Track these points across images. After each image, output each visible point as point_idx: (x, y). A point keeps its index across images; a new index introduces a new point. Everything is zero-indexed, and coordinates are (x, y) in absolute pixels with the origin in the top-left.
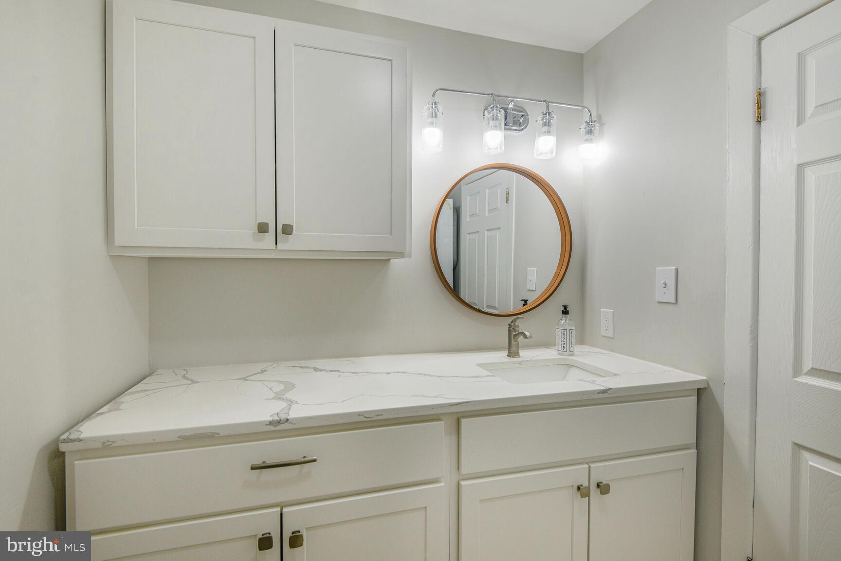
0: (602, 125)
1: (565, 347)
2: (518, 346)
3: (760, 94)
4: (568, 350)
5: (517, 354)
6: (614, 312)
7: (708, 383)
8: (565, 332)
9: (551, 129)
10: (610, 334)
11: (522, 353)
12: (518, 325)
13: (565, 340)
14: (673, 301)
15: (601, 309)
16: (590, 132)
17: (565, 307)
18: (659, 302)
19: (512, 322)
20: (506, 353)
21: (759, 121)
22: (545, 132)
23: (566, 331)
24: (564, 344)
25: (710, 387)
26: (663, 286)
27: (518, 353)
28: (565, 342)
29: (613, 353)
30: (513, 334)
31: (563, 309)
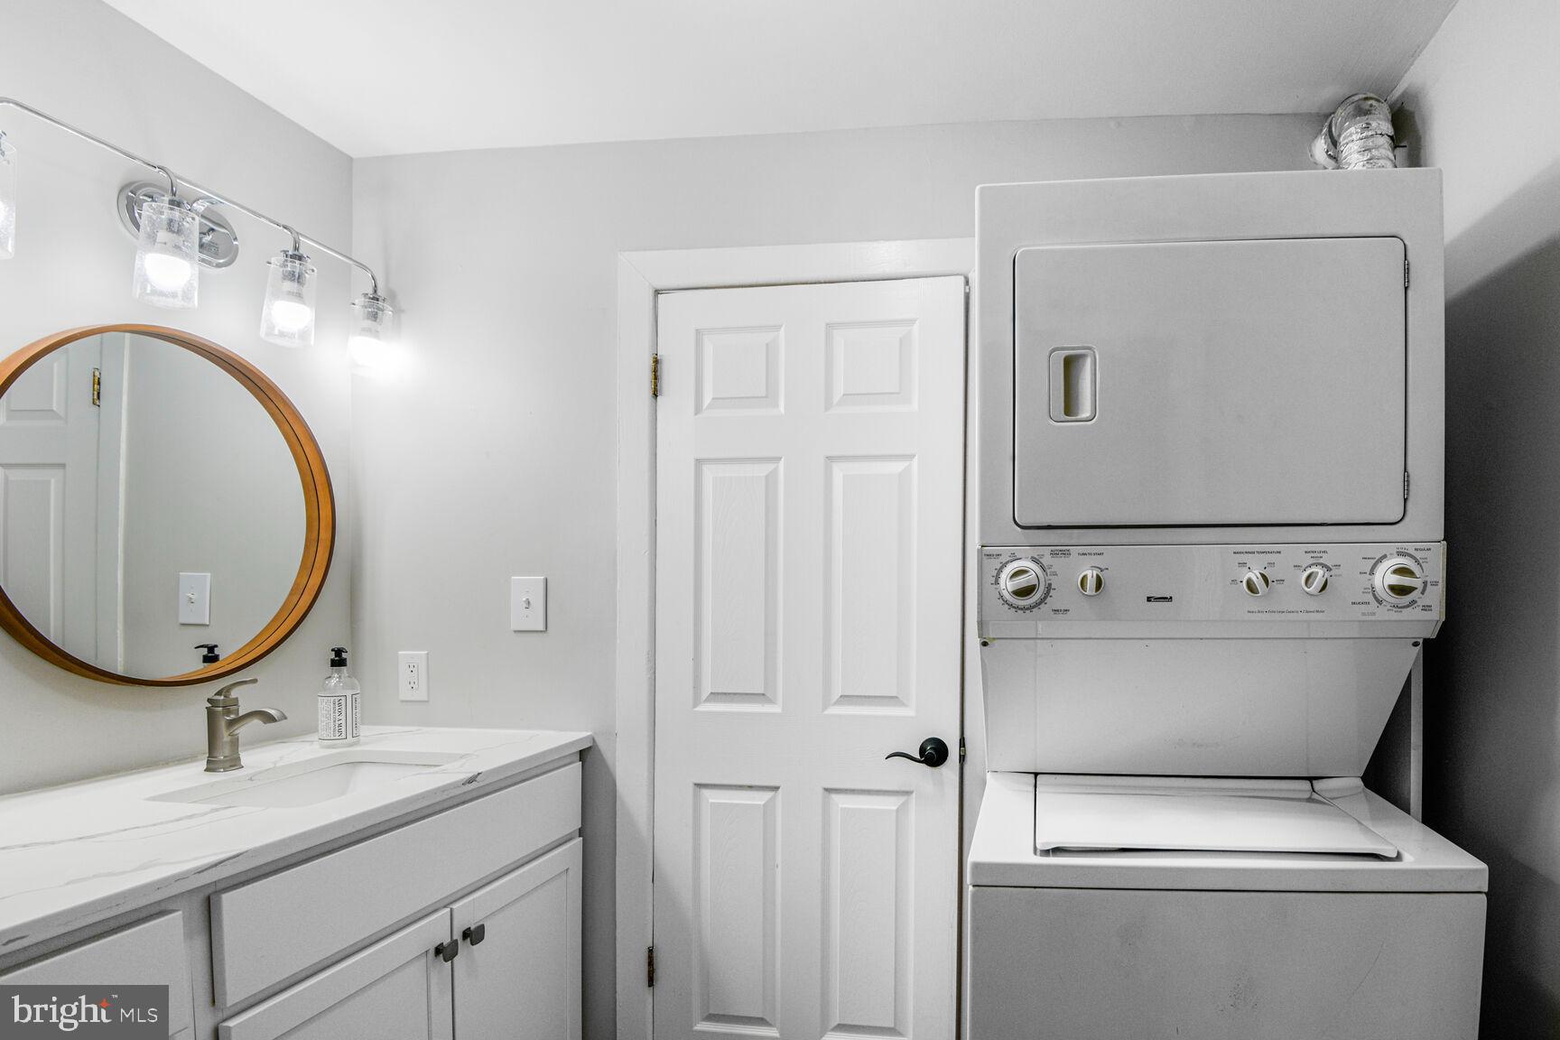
0: (398, 311)
1: (343, 730)
2: (235, 743)
3: (656, 361)
4: (349, 736)
5: (235, 763)
6: (428, 654)
7: (594, 739)
8: (343, 702)
9: (304, 290)
10: (421, 694)
11: (246, 757)
12: (237, 698)
13: (343, 717)
14: (541, 628)
15: (400, 653)
16: (374, 317)
17: (338, 652)
18: (515, 631)
19: (219, 693)
20: (204, 765)
21: (655, 395)
22: (289, 293)
23: (343, 698)
24: (340, 725)
25: (597, 746)
26: (525, 605)
27: (239, 759)
28: (343, 722)
29: (425, 729)
30: (221, 718)
31: (333, 656)
